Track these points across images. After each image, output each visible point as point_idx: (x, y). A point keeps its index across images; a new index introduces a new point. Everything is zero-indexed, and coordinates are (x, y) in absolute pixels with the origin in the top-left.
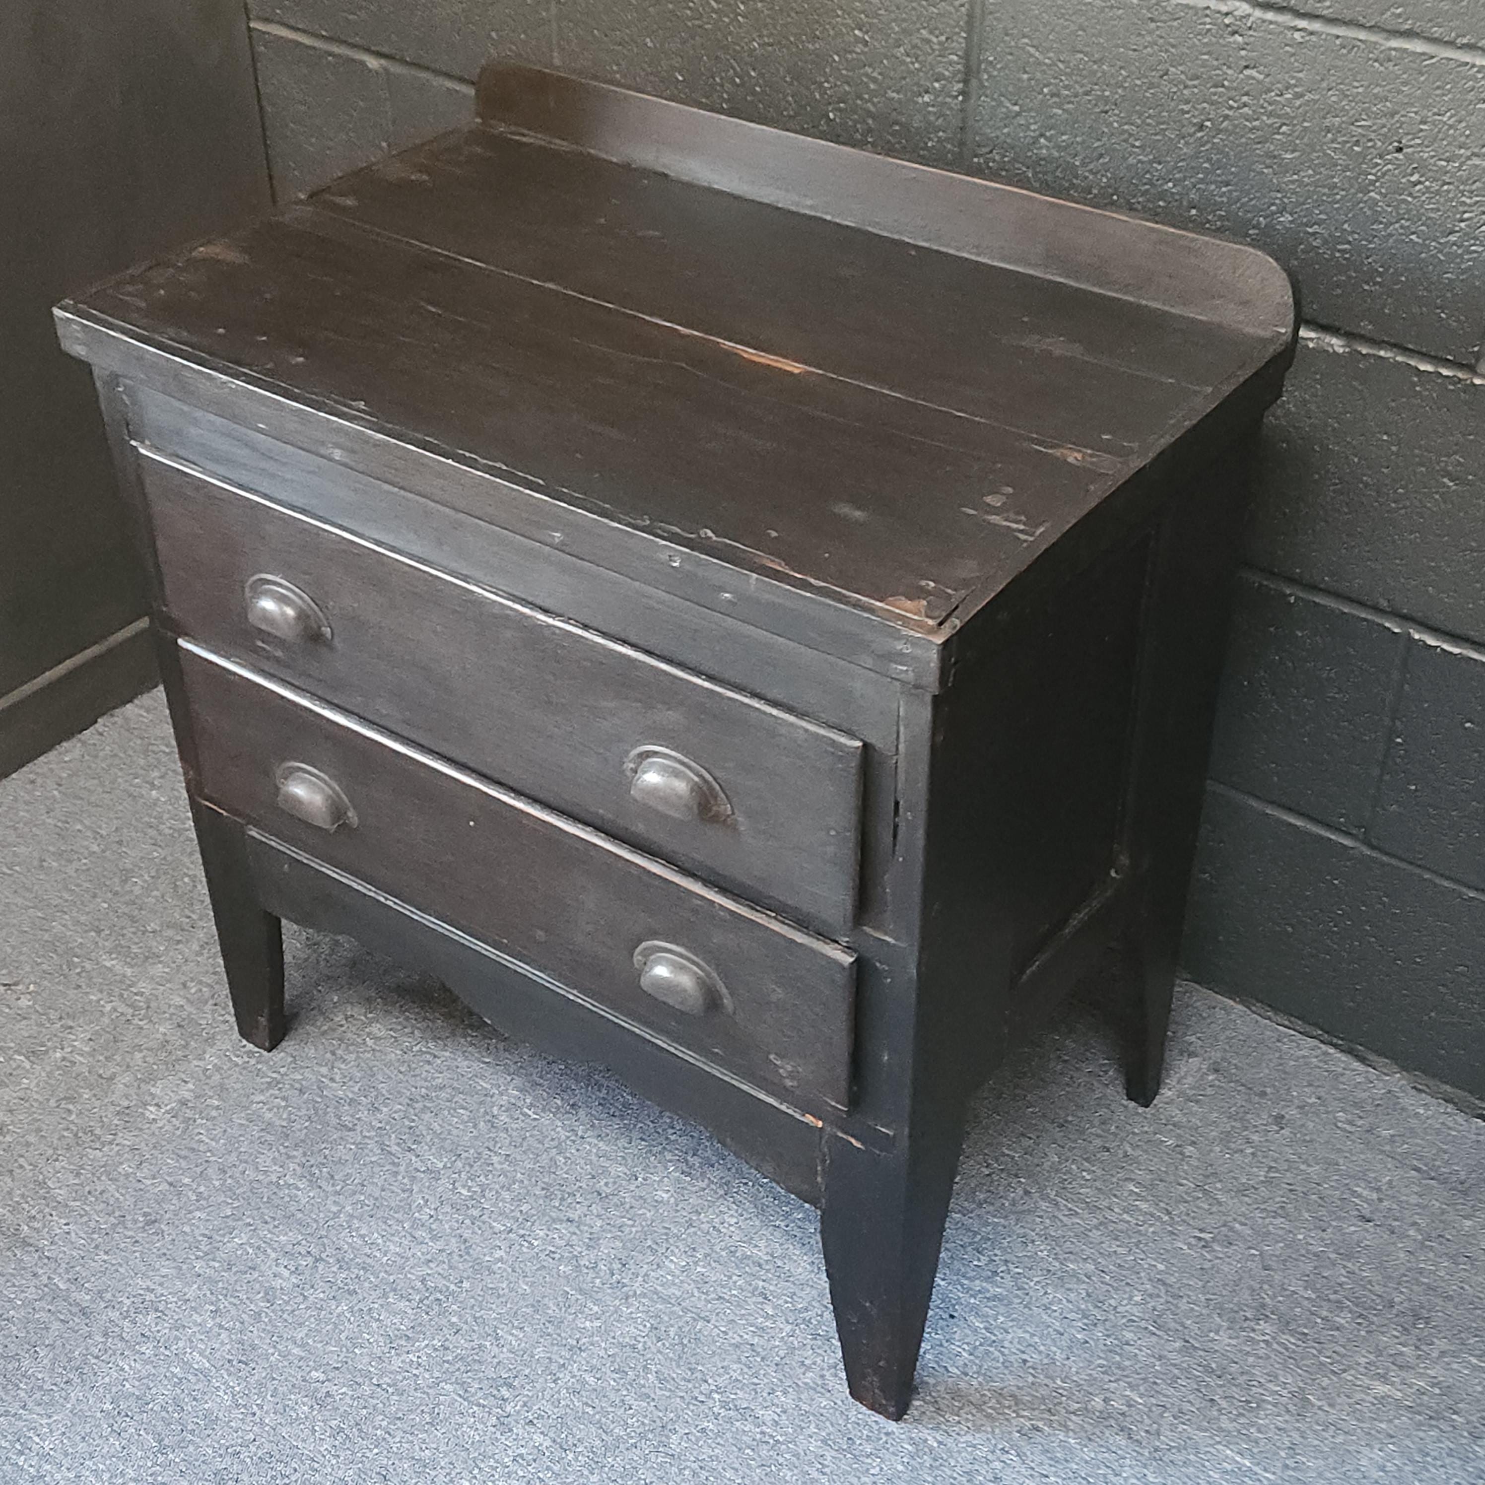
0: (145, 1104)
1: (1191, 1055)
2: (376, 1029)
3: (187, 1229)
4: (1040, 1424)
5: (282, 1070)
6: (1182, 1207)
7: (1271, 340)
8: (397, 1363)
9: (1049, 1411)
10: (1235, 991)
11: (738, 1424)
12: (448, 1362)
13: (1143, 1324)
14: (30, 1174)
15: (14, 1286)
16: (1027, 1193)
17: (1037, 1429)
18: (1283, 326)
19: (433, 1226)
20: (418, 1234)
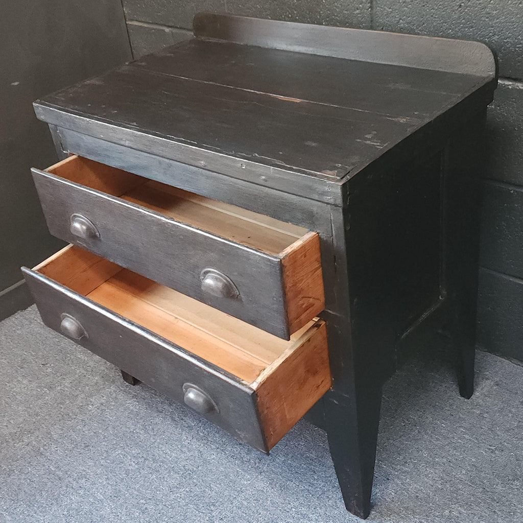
0: (88, 405)
1: (487, 379)
3: (99, 449)
5: (138, 392)
6: (483, 437)
7: (487, 77)
8: (172, 497)
9: (427, 515)
10: (504, 355)
11: (302, 520)
12: (191, 496)
13: (466, 482)
14: (45, 430)
15: (36, 469)
16: (419, 432)
18: (491, 72)
19: (189, 447)
20: (183, 450)
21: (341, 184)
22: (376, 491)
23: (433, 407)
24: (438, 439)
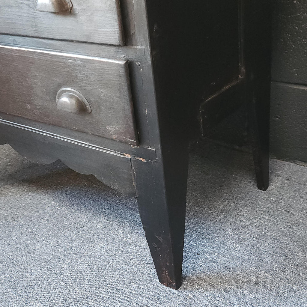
1: (279, 176)
2: (13, 191)
4: (232, 287)
6: (280, 217)
9: (236, 282)
13: (269, 252)
16: (224, 217)
17: (231, 289)
23: (236, 198)
24: (241, 221)
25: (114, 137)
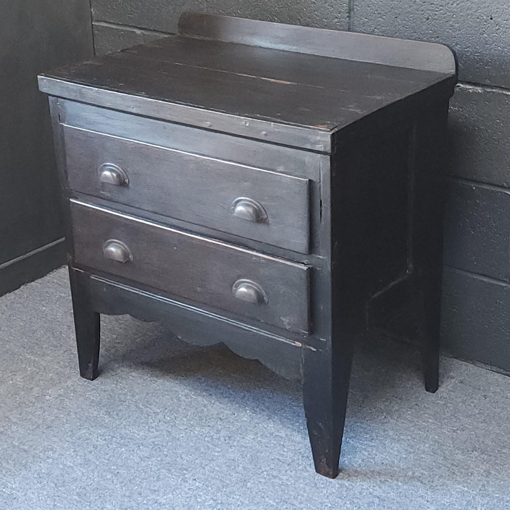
3: (63, 429)
5: (97, 386)
12: (163, 464)
16: (385, 417)
19: (157, 428)
21: (331, 133)
22: (344, 460)
23: (400, 399)
24: (403, 423)
25: (288, 327)
